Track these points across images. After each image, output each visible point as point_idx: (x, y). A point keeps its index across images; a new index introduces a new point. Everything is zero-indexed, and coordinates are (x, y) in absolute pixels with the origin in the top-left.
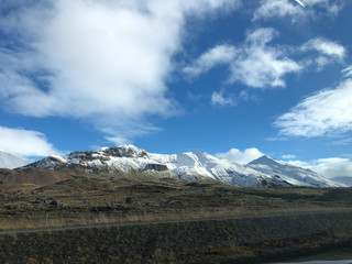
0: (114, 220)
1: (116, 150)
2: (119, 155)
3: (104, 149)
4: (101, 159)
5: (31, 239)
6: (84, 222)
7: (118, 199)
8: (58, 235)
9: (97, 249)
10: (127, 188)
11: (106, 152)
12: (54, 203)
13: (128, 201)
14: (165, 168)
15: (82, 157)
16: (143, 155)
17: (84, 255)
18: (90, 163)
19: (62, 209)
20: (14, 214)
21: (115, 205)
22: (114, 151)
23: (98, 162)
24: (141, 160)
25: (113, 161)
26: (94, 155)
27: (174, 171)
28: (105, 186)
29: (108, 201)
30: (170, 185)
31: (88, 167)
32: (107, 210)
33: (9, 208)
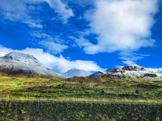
0: (131, 101)
1: (128, 67)
2: (130, 70)
3: (122, 67)
4: (121, 72)
5: (98, 106)
6: (117, 100)
7: (131, 91)
8: (108, 105)
9: (126, 114)
10: (135, 86)
11: (123, 68)
12: (103, 92)
13: (137, 92)
14: (155, 76)
15: (112, 71)
16: (142, 69)
17: (120, 115)
18: (116, 74)
19: (107, 94)
20: (88, 95)
21: (131, 94)
22: (127, 68)
23: (120, 73)
24: (141, 72)
25: (127, 72)
26: (118, 70)
27: (161, 77)
28: (124, 84)
29: (127, 91)
30: (159, 85)
31: (115, 76)
32: (127, 96)
33: (86, 92)
